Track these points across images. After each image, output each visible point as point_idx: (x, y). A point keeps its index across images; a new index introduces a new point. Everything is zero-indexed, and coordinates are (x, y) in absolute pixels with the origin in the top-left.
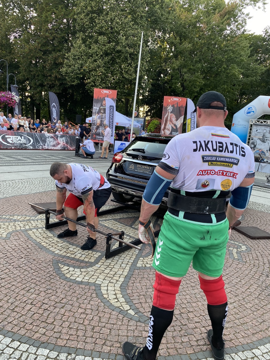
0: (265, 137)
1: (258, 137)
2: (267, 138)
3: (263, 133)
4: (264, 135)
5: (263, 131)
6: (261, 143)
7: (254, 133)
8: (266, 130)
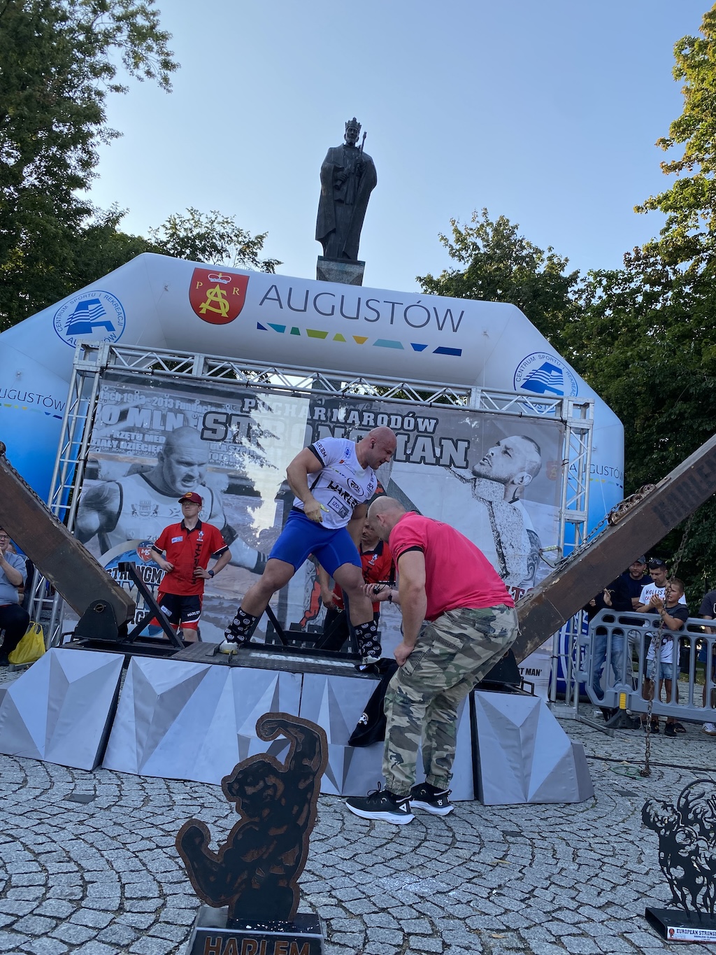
0: (174, 457)
1: (129, 459)
2: (189, 464)
3: (164, 433)
4: (169, 449)
5: (164, 418)
6: (154, 503)
7: (107, 431)
8: (181, 411)
